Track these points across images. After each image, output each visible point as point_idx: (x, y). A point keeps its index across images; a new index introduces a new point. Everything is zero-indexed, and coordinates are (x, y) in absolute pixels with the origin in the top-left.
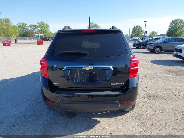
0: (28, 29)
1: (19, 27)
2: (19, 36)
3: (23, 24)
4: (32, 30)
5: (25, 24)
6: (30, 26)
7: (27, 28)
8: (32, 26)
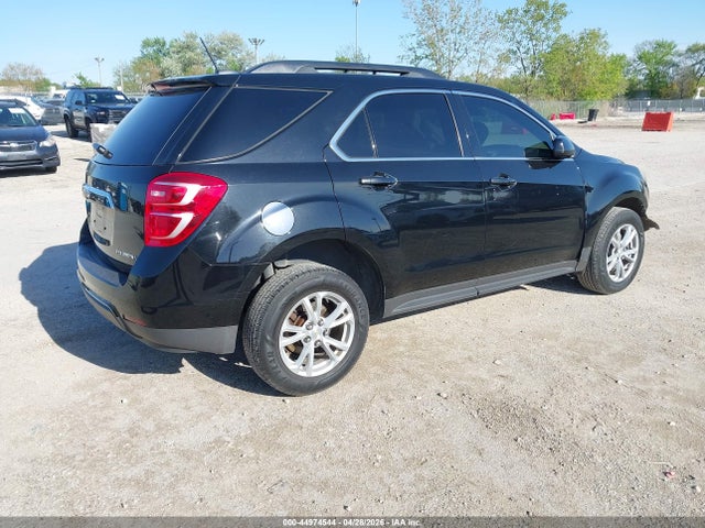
0: (675, 65)
1: (640, 58)
2: (626, 95)
3: (660, 45)
4: (697, 66)
5: (670, 45)
6: (689, 50)
7: (676, 59)
8: (697, 50)
